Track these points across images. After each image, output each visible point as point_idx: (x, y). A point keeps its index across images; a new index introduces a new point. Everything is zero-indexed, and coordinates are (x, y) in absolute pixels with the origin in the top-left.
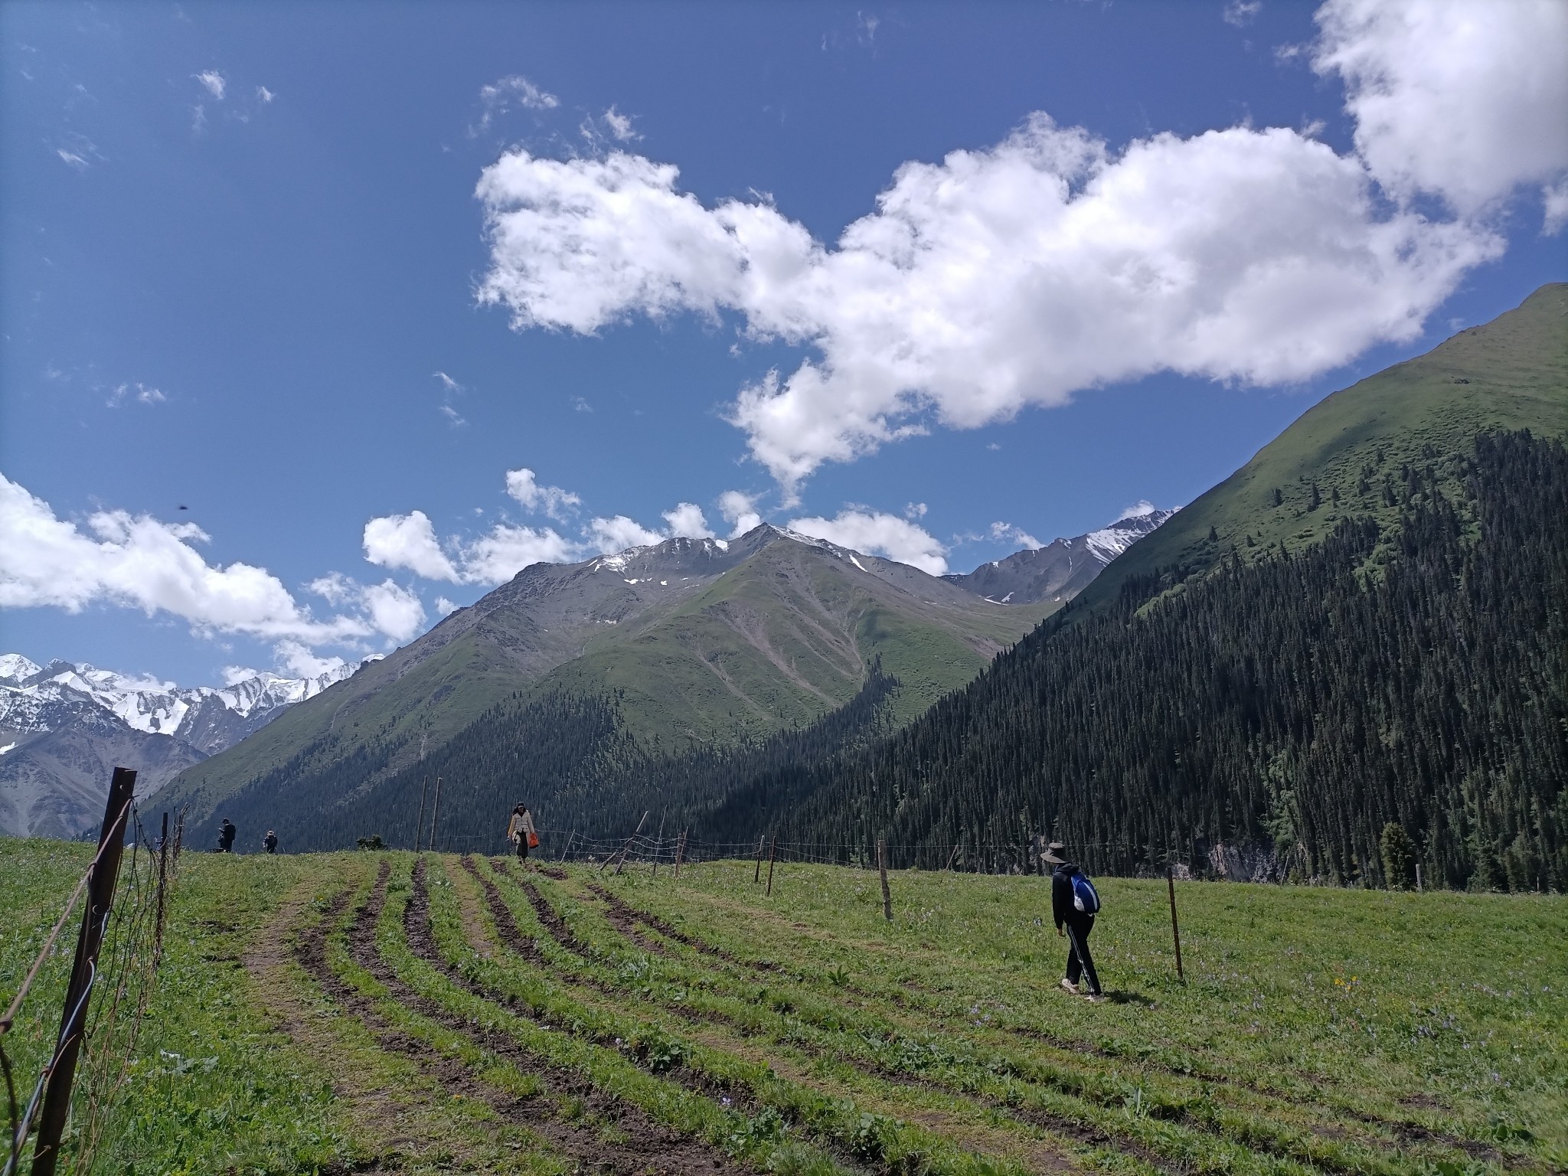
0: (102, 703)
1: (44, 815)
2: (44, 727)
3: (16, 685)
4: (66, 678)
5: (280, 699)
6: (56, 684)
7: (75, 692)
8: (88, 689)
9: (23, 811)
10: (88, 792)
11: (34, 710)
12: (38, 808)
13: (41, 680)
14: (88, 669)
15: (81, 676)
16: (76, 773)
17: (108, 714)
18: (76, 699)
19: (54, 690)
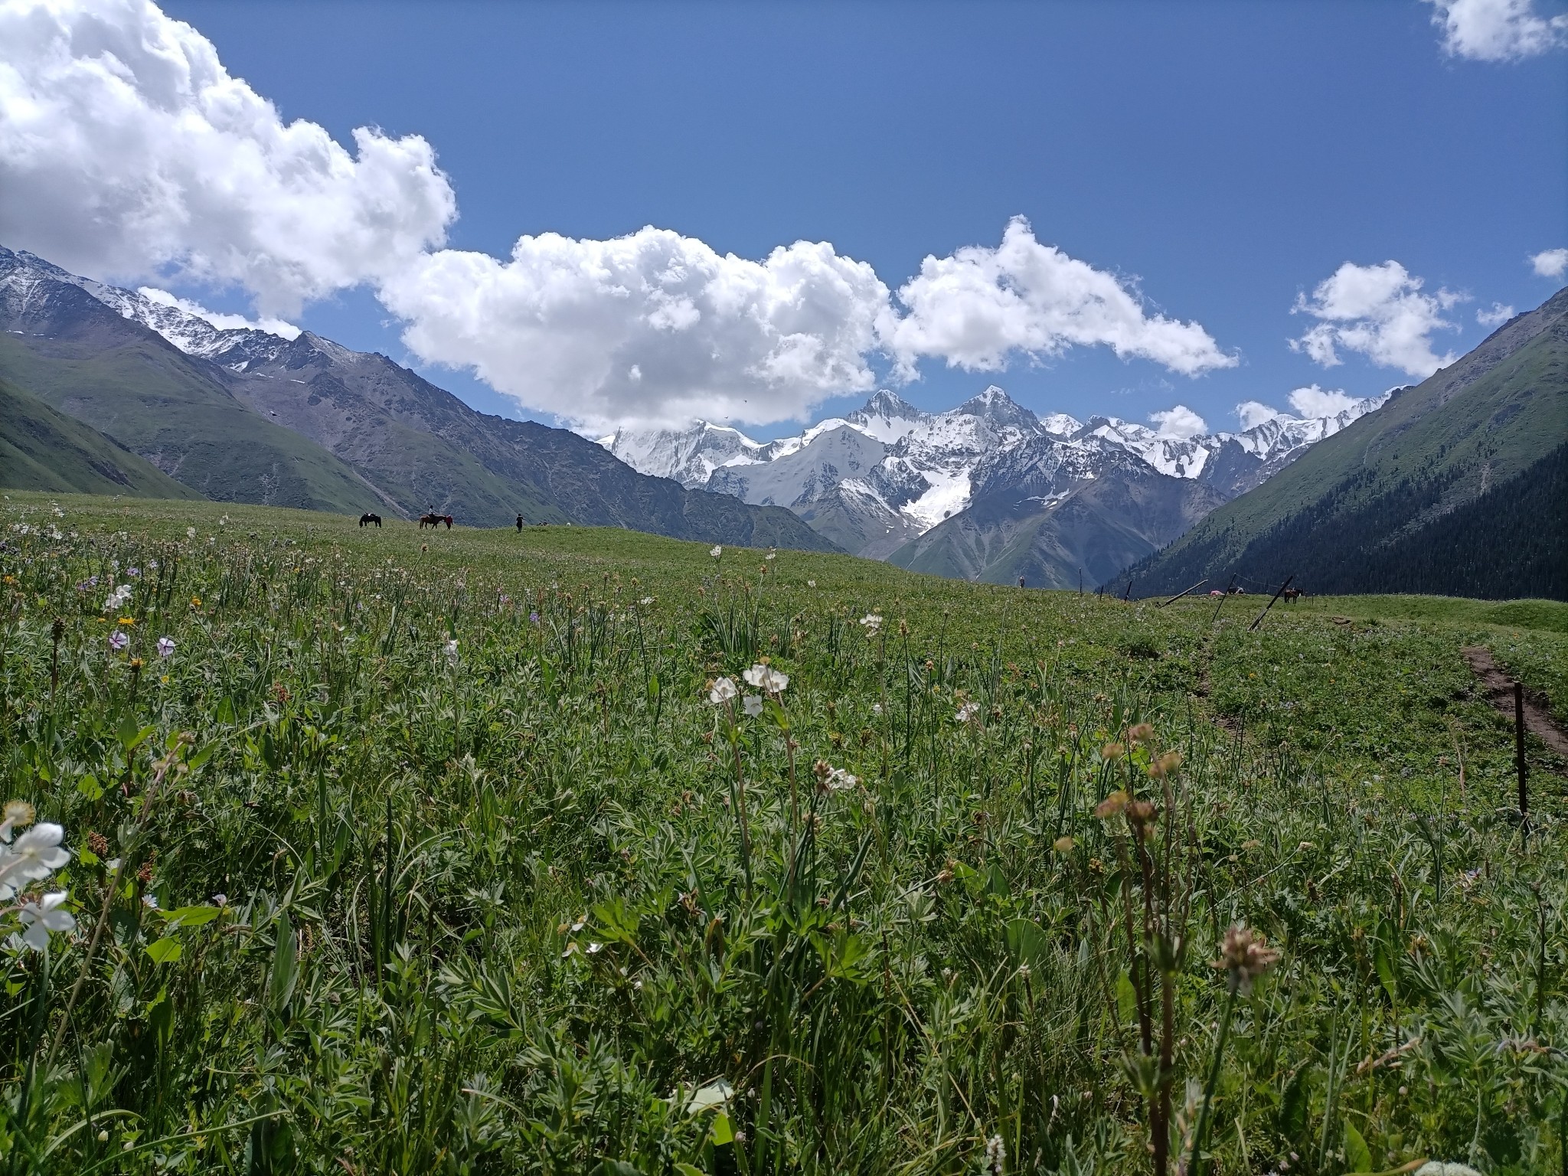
0: (1133, 452)
1: (1096, 551)
2: (1090, 475)
3: (1066, 440)
4: (1103, 431)
5: (1298, 441)
6: (1095, 437)
7: (1111, 444)
8: (1121, 440)
11: (1082, 461)
12: (1091, 545)
13: (1084, 434)
14: (1120, 424)
15: (1115, 429)
17: (1139, 461)
18: (1111, 449)
19: (1095, 443)
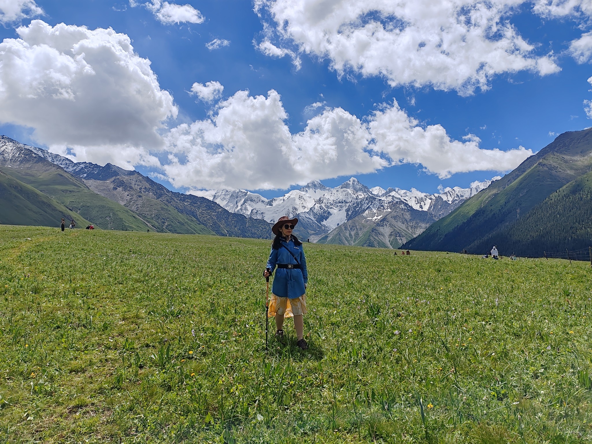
0: (405, 201)
1: (392, 237)
2: (389, 210)
3: (380, 197)
4: (393, 193)
5: (462, 196)
6: (390, 196)
7: (396, 198)
8: (400, 197)
9: (387, 235)
10: (404, 230)
11: (386, 205)
12: (391, 235)
13: (386, 194)
14: (399, 190)
15: (397, 192)
16: (400, 224)
17: (406, 205)
18: (397, 200)
19: (391, 198)
